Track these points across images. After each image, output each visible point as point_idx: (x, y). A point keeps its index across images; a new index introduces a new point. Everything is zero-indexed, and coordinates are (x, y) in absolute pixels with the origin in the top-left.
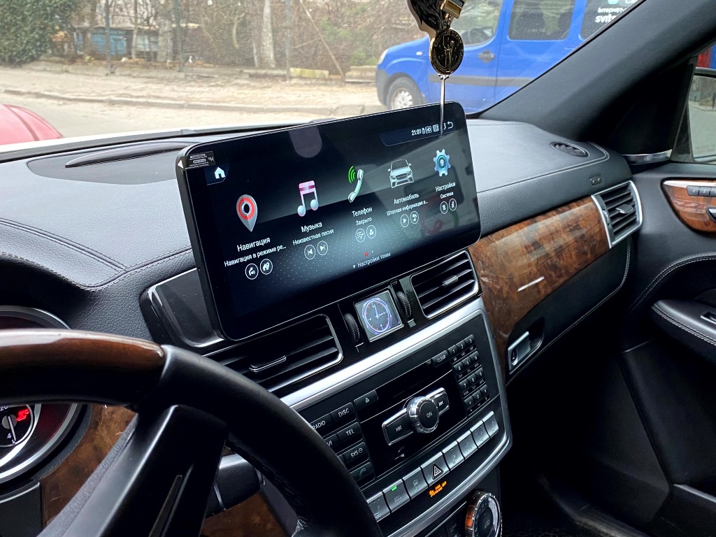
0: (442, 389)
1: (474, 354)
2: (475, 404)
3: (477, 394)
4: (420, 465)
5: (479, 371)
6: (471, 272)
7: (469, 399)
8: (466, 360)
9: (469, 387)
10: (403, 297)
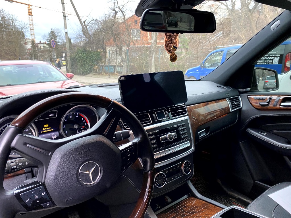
0: (175, 133)
1: (185, 127)
2: (184, 138)
3: (185, 136)
4: (169, 148)
5: (186, 131)
6: (186, 110)
7: (182, 137)
8: (182, 128)
9: (183, 134)
10: (167, 112)
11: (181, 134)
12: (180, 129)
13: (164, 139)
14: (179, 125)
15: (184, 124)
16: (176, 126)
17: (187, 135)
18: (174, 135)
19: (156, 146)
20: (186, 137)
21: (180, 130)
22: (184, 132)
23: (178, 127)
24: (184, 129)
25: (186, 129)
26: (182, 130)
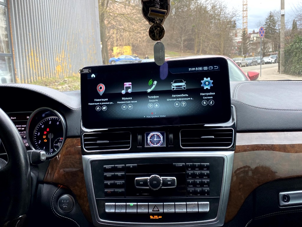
0: (174, 178)
1: (206, 172)
2: (195, 193)
3: (199, 190)
4: (148, 203)
5: (206, 181)
7: (191, 189)
8: (198, 172)
9: (195, 184)
10: (171, 136)
11: (189, 184)
12: (190, 172)
13: (141, 183)
14: (189, 164)
15: (206, 164)
16: (181, 164)
17: (206, 189)
18: (169, 181)
19: (122, 192)
21: (189, 175)
22: (198, 181)
23: (185, 168)
24: (201, 176)
25: (208, 175)
26: (194, 176)
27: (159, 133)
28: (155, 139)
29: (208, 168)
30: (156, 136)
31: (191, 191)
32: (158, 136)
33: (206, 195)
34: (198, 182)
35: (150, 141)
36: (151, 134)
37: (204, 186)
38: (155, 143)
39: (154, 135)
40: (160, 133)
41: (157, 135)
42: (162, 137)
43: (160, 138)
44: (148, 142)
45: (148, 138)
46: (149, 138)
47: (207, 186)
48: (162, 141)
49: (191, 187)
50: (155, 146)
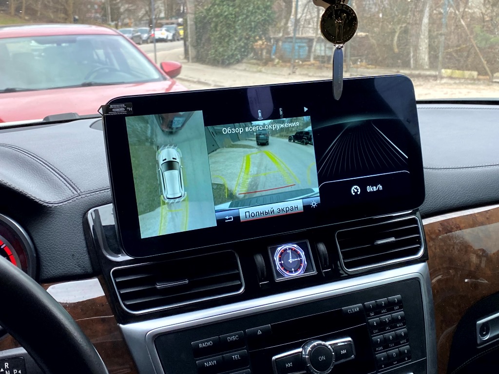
0: (349, 339)
1: (399, 314)
2: (389, 361)
3: (394, 352)
5: (402, 331)
6: (419, 238)
7: (381, 355)
8: (386, 318)
9: (386, 344)
10: (322, 247)
11: (377, 344)
12: (374, 321)
13: (289, 365)
14: (370, 303)
15: (396, 297)
16: (356, 307)
17: (405, 348)
18: (342, 347)
20: (401, 357)
21: (373, 327)
22: (390, 335)
23: (365, 312)
24: (393, 323)
25: (403, 320)
26: (382, 326)
27: (295, 246)
28: (291, 261)
29: (400, 304)
30: (290, 251)
31: (382, 359)
32: (295, 250)
33: (406, 359)
34: (391, 337)
35: (281, 264)
36: (279, 249)
37: (401, 342)
38: (293, 270)
39: (286, 250)
40: (297, 244)
41: (292, 249)
42: (304, 253)
43: (300, 256)
44: (278, 268)
45: (275, 258)
46: (277, 258)
47: (405, 341)
48: (306, 263)
49: (380, 350)
50: (294, 275)
